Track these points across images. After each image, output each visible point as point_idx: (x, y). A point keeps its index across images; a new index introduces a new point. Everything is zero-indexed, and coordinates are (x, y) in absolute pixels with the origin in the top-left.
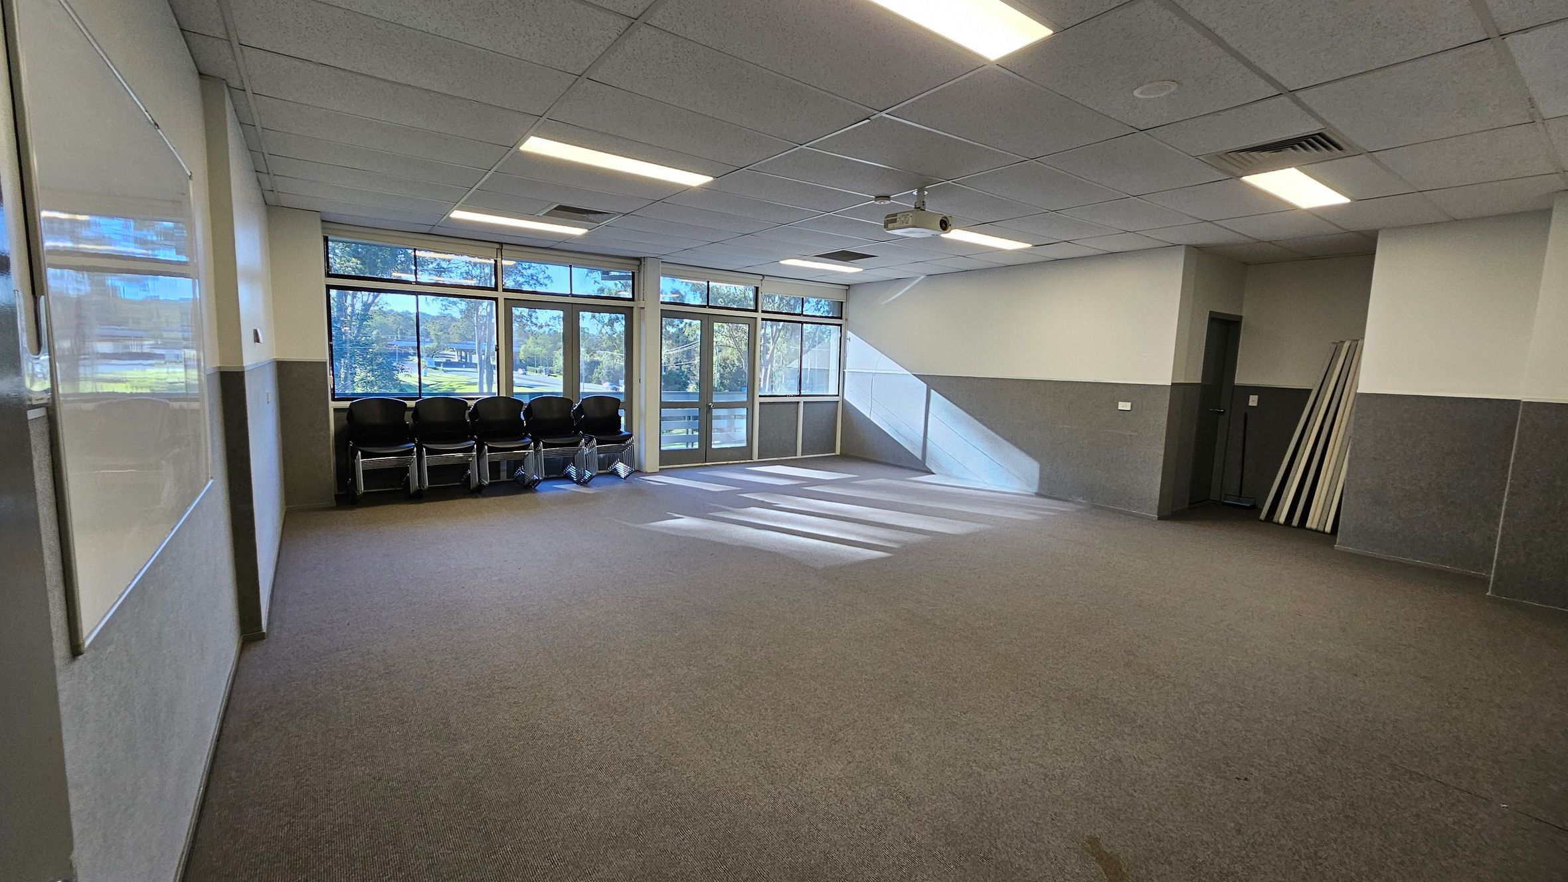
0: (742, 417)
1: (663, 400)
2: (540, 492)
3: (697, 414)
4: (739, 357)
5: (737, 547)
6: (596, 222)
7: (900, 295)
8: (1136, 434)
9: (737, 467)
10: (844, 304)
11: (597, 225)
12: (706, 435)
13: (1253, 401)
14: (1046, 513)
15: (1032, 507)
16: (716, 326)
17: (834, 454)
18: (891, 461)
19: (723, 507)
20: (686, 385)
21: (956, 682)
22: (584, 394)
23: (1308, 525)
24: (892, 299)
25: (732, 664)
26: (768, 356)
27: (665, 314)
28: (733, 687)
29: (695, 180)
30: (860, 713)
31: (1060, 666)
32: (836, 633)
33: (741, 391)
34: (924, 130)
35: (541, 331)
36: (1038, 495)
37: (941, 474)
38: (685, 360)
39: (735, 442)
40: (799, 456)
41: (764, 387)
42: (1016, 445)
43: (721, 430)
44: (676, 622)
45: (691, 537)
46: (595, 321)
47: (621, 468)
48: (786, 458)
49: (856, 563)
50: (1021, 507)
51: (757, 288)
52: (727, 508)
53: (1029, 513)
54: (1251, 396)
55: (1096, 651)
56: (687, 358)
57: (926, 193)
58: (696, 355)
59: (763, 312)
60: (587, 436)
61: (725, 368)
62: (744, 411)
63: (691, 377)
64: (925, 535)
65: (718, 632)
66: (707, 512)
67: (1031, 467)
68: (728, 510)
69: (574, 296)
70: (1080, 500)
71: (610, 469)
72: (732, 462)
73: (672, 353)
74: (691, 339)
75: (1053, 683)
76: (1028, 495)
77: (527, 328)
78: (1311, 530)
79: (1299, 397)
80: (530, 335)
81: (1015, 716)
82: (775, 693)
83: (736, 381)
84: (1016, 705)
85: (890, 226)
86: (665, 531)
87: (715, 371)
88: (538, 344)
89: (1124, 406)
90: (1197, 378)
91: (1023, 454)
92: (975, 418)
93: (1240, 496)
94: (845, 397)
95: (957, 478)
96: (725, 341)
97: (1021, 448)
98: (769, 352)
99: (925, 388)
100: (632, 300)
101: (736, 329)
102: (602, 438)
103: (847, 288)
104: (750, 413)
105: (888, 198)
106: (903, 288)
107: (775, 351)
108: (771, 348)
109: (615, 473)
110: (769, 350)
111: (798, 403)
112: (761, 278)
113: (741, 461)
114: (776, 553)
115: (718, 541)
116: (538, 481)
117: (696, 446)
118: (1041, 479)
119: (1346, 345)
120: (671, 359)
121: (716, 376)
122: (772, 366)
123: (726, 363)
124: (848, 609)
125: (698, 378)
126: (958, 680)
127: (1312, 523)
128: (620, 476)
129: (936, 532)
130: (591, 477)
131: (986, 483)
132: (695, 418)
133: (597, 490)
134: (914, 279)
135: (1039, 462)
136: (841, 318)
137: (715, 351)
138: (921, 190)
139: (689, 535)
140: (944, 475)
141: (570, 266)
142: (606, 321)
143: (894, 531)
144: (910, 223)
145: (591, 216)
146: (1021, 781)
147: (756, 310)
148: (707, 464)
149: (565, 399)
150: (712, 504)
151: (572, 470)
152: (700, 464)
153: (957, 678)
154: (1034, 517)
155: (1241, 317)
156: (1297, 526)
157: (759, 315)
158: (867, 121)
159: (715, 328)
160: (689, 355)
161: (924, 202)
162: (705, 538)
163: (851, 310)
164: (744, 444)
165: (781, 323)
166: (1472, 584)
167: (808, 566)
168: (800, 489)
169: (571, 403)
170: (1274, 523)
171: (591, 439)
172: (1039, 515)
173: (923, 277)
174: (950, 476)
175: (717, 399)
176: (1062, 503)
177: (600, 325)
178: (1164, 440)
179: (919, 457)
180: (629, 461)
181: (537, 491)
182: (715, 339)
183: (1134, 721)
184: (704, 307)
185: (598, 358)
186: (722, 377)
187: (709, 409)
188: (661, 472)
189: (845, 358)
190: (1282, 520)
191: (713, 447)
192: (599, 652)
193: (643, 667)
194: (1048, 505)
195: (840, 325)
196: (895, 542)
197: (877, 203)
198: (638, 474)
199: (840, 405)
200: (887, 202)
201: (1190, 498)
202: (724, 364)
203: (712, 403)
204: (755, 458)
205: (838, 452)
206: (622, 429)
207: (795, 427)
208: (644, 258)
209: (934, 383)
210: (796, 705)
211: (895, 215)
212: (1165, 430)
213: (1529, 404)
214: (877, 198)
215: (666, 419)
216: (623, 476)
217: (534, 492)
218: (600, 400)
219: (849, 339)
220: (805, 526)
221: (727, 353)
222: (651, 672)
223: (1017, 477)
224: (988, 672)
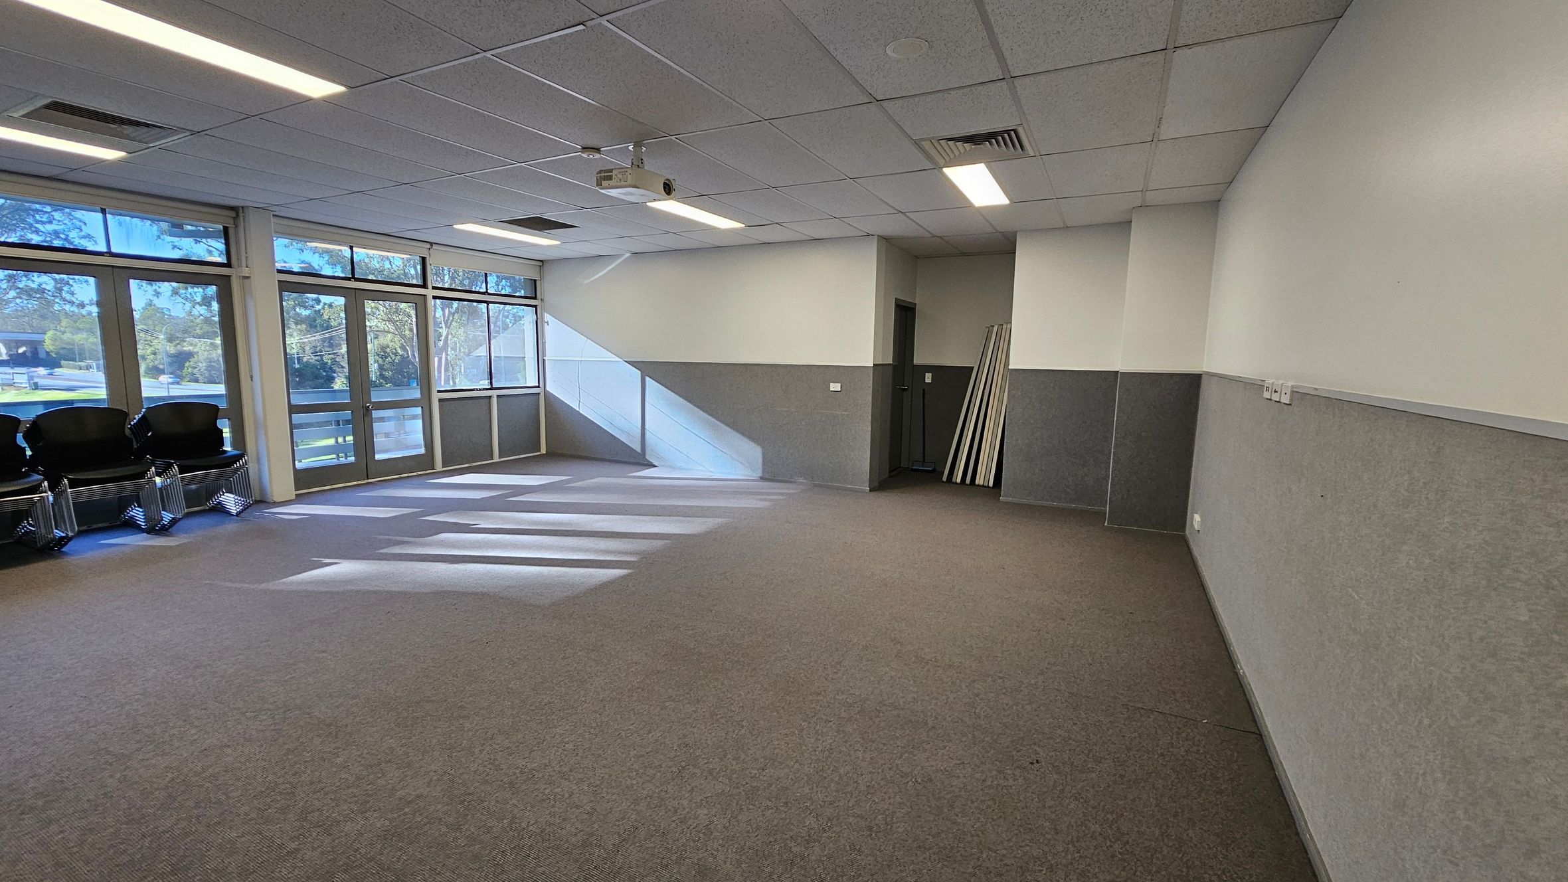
0: (414, 417)
1: (293, 402)
2: (72, 555)
3: (350, 417)
4: (402, 344)
5: (426, 594)
6: (140, 141)
7: (605, 274)
8: (846, 413)
9: (415, 481)
10: (538, 283)
11: (143, 146)
12: (365, 444)
13: (928, 378)
14: (775, 497)
15: (760, 493)
16: (369, 306)
17: (538, 453)
18: (607, 457)
19: (398, 538)
20: (331, 379)
21: (742, 726)
22: (149, 399)
23: (977, 482)
24: (597, 276)
25: (439, 789)
26: (441, 343)
27: (284, 287)
28: (444, 829)
29: (315, 87)
30: (638, 813)
31: (840, 674)
32: (585, 696)
33: (409, 385)
34: (653, 56)
35: (84, 311)
36: (762, 479)
37: (663, 466)
38: (327, 349)
39: (407, 448)
40: (496, 459)
41: (441, 381)
42: (738, 431)
43: (387, 435)
44: (336, 738)
45: (352, 591)
46: (179, 299)
47: (230, 501)
48: (479, 463)
49: (592, 590)
50: (750, 493)
51: (423, 260)
52: (406, 539)
53: (760, 500)
54: (927, 374)
55: (867, 646)
56: (329, 347)
57: (644, 149)
58: (342, 343)
59: (434, 288)
60: (159, 462)
61: (384, 357)
62: (418, 410)
63: (338, 370)
64: (664, 539)
65: (410, 738)
66: (376, 549)
67: (754, 452)
68: (408, 543)
69: (112, 254)
70: (801, 480)
71: (210, 504)
72: (406, 475)
73: (306, 340)
74: (333, 323)
75: (841, 698)
76: (754, 480)
77: (56, 307)
78: (979, 485)
79: (964, 373)
80: (62, 318)
81: (816, 755)
82: (512, 821)
83: (401, 372)
84: (813, 740)
85: (605, 183)
86: (310, 588)
87: (371, 360)
88: (79, 329)
89: (836, 387)
90: (889, 360)
91: (746, 439)
92: (694, 405)
93: (924, 462)
94: (548, 388)
95: (680, 468)
96: (382, 326)
97: (743, 434)
98: (443, 338)
99: (640, 375)
100: (228, 265)
101: (396, 312)
102: (185, 462)
103: (541, 264)
104: (427, 412)
105: (598, 150)
106: (608, 266)
107: (450, 336)
108: (444, 334)
109: (220, 510)
110: (441, 336)
111: (490, 397)
112: (428, 246)
113: (419, 473)
114: (483, 594)
115: (397, 589)
116: (69, 539)
117: (352, 459)
118: (764, 463)
119: (995, 328)
120: (307, 348)
121: (374, 367)
122: (447, 355)
123: (385, 352)
124: (593, 657)
125: (346, 370)
126: (744, 724)
127: (979, 481)
128: (229, 513)
129: (674, 535)
130: (174, 522)
131: (711, 471)
132: (347, 422)
133: (186, 538)
134: (618, 256)
135: (763, 448)
136: (535, 298)
137: (369, 338)
138: (638, 145)
139: (350, 587)
140: (667, 467)
141: (103, 211)
142: (199, 299)
143: (626, 540)
144: (629, 182)
145: (128, 130)
146: (848, 848)
147: (424, 286)
148: (370, 481)
149: (110, 408)
150: (381, 537)
151: (137, 513)
152: (359, 482)
153: (742, 721)
154: (766, 504)
155: (915, 304)
156: (969, 485)
157: (429, 292)
158: (581, 27)
159: (366, 309)
160: (331, 343)
161: (642, 160)
162: (376, 588)
163: (547, 289)
164: (422, 451)
165: (455, 304)
166: (1091, 518)
167: (531, 605)
168: (503, 502)
169: (123, 415)
170: (953, 483)
171: (170, 466)
172: (770, 500)
173: (628, 255)
174: (673, 468)
175: (376, 397)
176: (787, 485)
177: (188, 305)
178: (870, 417)
179: (638, 449)
180: (243, 488)
181: (65, 554)
182: (368, 323)
183: (926, 724)
184: (349, 279)
185: (191, 348)
186: (381, 368)
187: (367, 411)
188: (299, 499)
189: (544, 344)
190: (959, 480)
191: (378, 457)
192: (187, 835)
193: (279, 841)
194: (774, 488)
195: (535, 306)
196: (631, 554)
197: (585, 155)
198: (263, 505)
199: (542, 395)
200: (597, 156)
201: (889, 468)
202: (383, 353)
203: (371, 403)
204: (439, 466)
205: (543, 451)
206: (228, 448)
207: (488, 426)
208: (242, 207)
209: (649, 369)
210: (548, 829)
211: (611, 171)
212: (870, 408)
213: (1126, 375)
214: (584, 149)
215: (300, 426)
216: (234, 512)
217: (56, 558)
218: (180, 409)
219: (548, 323)
220: (518, 548)
221: (386, 339)
222: (293, 845)
223: (741, 463)
224: (772, 704)
